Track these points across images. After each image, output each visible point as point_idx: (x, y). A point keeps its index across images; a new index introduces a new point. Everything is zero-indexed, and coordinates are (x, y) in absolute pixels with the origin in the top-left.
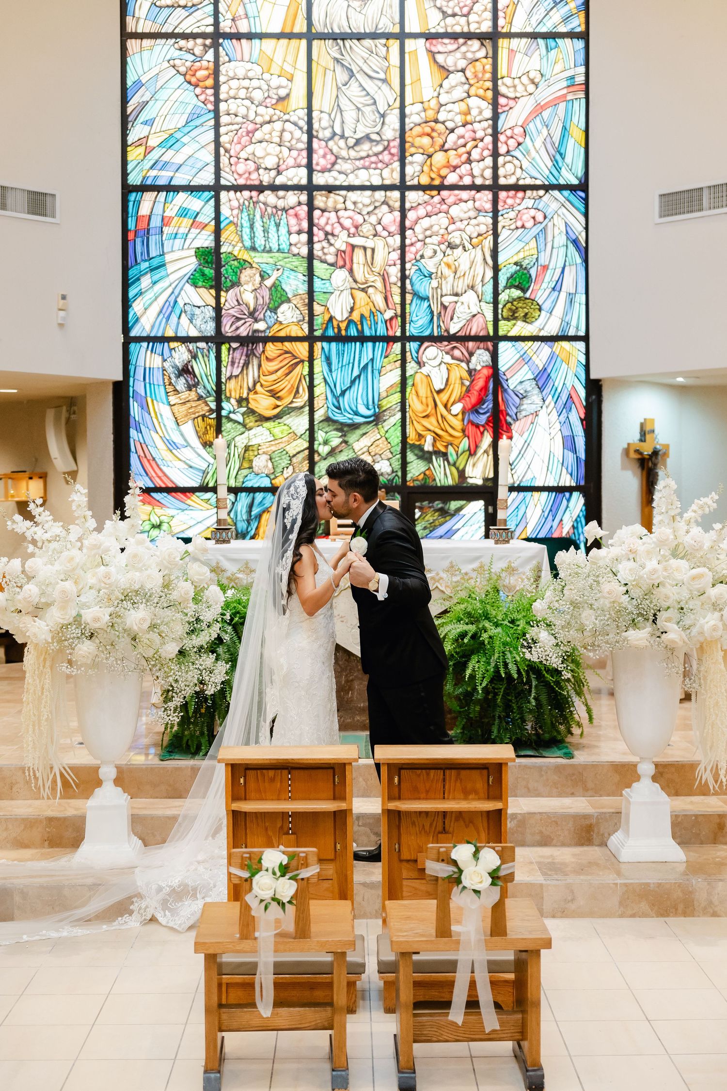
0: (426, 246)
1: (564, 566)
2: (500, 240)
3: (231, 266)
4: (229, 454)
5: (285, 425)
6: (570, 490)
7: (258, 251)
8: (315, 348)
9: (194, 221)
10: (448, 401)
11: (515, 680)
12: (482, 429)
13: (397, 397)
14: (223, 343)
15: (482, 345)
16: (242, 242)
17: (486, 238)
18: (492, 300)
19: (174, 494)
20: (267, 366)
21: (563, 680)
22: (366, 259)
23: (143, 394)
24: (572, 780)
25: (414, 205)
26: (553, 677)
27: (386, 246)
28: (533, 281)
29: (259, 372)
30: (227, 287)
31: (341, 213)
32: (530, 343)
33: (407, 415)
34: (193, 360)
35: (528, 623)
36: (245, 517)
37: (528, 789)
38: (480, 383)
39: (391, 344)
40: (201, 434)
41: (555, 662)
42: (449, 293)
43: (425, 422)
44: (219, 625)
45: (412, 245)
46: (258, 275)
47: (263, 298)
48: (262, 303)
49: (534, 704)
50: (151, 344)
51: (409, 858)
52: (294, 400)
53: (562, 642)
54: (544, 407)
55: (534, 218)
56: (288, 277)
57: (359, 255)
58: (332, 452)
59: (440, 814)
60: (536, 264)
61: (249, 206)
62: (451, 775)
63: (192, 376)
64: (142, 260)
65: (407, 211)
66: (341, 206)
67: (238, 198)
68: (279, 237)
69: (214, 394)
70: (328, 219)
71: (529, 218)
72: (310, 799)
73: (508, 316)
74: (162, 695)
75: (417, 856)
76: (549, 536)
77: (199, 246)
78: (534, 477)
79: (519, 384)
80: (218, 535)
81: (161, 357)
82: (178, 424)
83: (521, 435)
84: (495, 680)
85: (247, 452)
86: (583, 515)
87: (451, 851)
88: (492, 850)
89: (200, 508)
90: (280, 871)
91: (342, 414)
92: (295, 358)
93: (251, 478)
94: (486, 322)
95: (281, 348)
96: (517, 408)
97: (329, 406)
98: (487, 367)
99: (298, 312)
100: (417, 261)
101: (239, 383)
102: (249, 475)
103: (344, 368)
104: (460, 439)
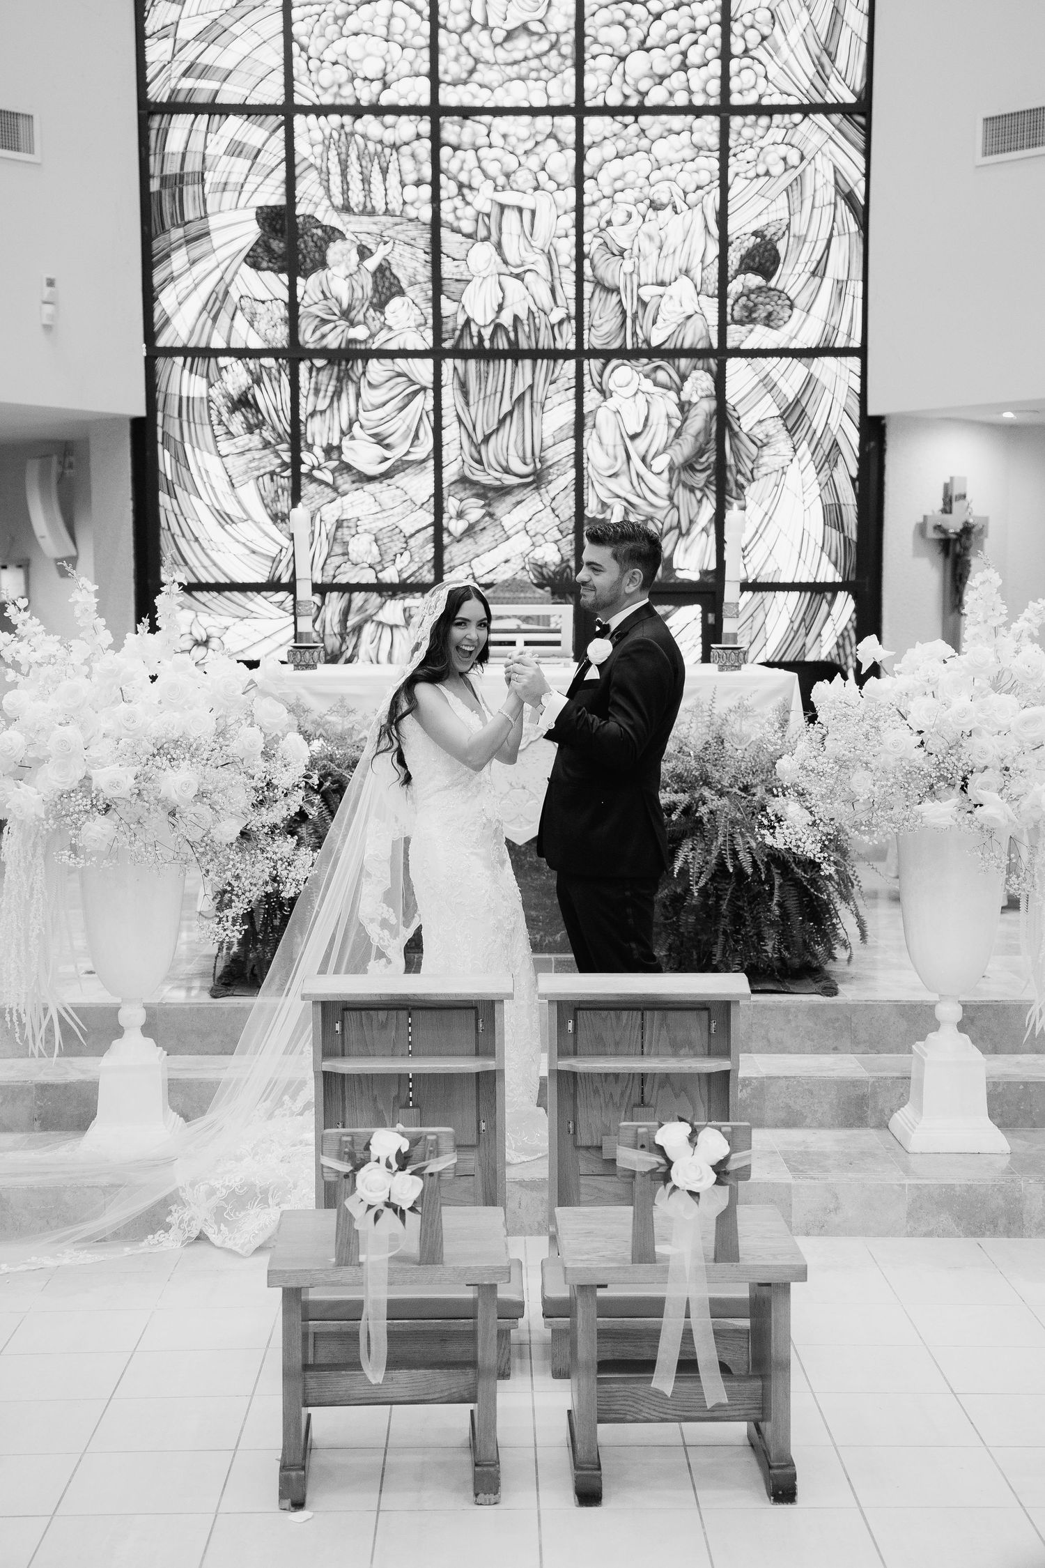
0: (615, 206)
1: (826, 703)
2: (731, 195)
3: (312, 237)
4: (313, 532)
5: (398, 488)
6: (833, 588)
7: (355, 214)
8: (444, 368)
9: (253, 163)
10: (647, 451)
11: (748, 877)
12: (699, 494)
13: (570, 445)
15: (700, 364)
16: (330, 197)
17: (708, 193)
18: (717, 292)
19: (227, 593)
20: (370, 396)
21: (822, 877)
22: (522, 226)
23: (178, 438)
24: (834, 1028)
25: (597, 139)
26: (806, 873)
27: (554, 206)
28: (782, 260)
29: (357, 405)
31: (483, 152)
32: (776, 360)
33: (585, 472)
34: (255, 386)
35: (769, 791)
37: (768, 1041)
38: (697, 424)
39: (560, 361)
40: (268, 501)
41: (811, 849)
42: (650, 282)
43: (613, 484)
44: (302, 793)
45: (594, 203)
46: (354, 251)
47: (362, 288)
48: (360, 296)
49: (777, 913)
50: (189, 360)
51: (589, 1144)
52: (411, 450)
53: (821, 820)
54: (795, 460)
55: (784, 159)
56: (401, 255)
57: (511, 221)
58: (470, 531)
59: (636, 1077)
60: (787, 232)
61: (339, 140)
62: (653, 1017)
63: (254, 411)
64: (173, 225)
65: (586, 149)
66: (482, 141)
67: (322, 126)
68: (386, 190)
69: (289, 440)
70: (463, 162)
71: (778, 159)
72: (440, 1055)
73: (742, 317)
74: (215, 898)
75: (602, 1140)
76: (799, 659)
77: (261, 204)
78: (778, 568)
79: (756, 424)
80: (298, 656)
81: (205, 381)
82: (233, 485)
83: (759, 503)
84: (719, 876)
85: (340, 529)
86: (853, 627)
87: (655, 1132)
88: (717, 1132)
89: (269, 615)
90: (397, 1162)
91: (484, 471)
92: (413, 383)
93: (346, 570)
94: (707, 327)
95: (390, 368)
96: (753, 462)
97: (465, 459)
98: (709, 397)
99: (417, 311)
100: (602, 230)
101: (327, 423)
102: (343, 566)
103: (487, 400)
104: (666, 511)
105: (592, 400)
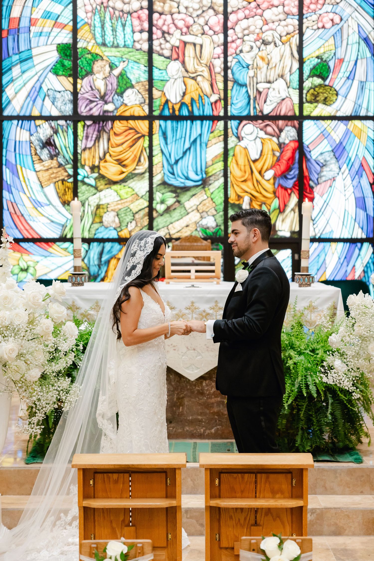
0: (244, 43)
1: (355, 307)
2: (304, 38)
3: (86, 59)
4: (84, 211)
5: (129, 187)
6: (362, 241)
7: (108, 47)
8: (154, 125)
9: (56, 22)
10: (262, 168)
11: (315, 399)
12: (289, 191)
13: (220, 165)
14: (80, 121)
15: (289, 123)
16: (95, 39)
17: (293, 37)
18: (298, 87)
19: (38, 243)
20: (115, 140)
21: (355, 399)
22: (196, 53)
23: (14, 162)
24: (361, 481)
25: (235, 9)
26: (345, 396)
27: (212, 43)
28: (332, 71)
29: (108, 144)
30: (82, 75)
31: (175, 16)
32: (329, 121)
33: (229, 179)
34: (55, 135)
35: (325, 352)
36: (96, 262)
37: (326, 488)
38: (288, 154)
39: (216, 122)
40: (61, 195)
41: (347, 385)
42: (263, 81)
43: (244, 186)
44: (73, 354)
45: (233, 41)
46: (107, 66)
47: (112, 84)
48: (110, 88)
49: (330, 418)
50: (20, 122)
51: (227, 546)
52: (137, 167)
53: (352, 369)
54: (340, 173)
55: (332, 20)
56: (132, 68)
57: (189, 50)
58: (168, 210)
59: (252, 510)
60: (334, 57)
61: (100, 10)
62: (262, 478)
63: (54, 148)
64: (14, 54)
65: (229, 14)
66: (175, 10)
67: (92, 3)
68: (124, 35)
69: (72, 163)
70: (165, 21)
71: (329, 20)
72: (147, 498)
73: (311, 100)
74: (28, 409)
75: (234, 544)
76: (344, 279)
77: (59, 42)
78: (332, 230)
79: (319, 155)
80: (74, 279)
81: (28, 132)
82: (42, 187)
83: (322, 196)
84: (299, 398)
85: (98, 209)
86: (372, 262)
87: (260, 542)
88: (293, 542)
89: (61, 255)
90: (121, 558)
91: (175, 178)
92: (137, 132)
93: (101, 231)
94: (293, 105)
95: (126, 125)
96: (318, 174)
97: (165, 172)
98: (294, 141)
99: (140, 96)
100: (237, 55)
101: (92, 153)
102: (100, 228)
103: (177, 141)
104: (272, 200)
105: (233, 141)
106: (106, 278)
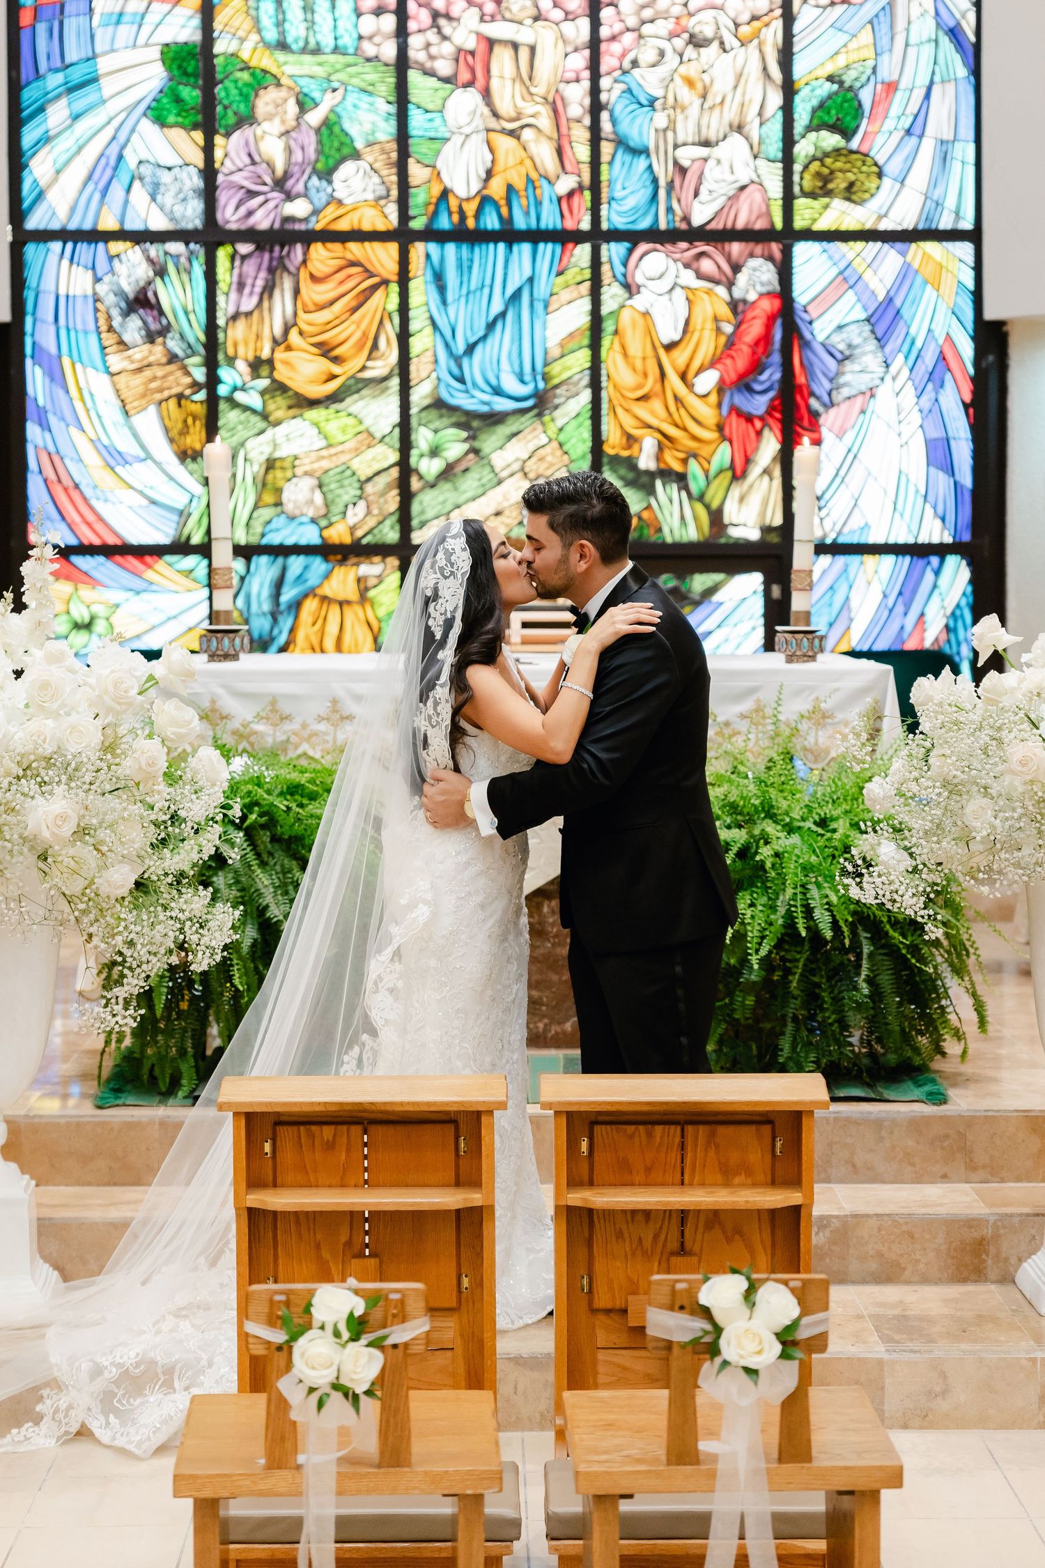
0: (642, 42)
1: (931, 707)
2: (797, 27)
3: (235, 83)
4: (234, 476)
5: (349, 415)
6: (941, 550)
7: (292, 52)
8: (413, 255)
10: (688, 366)
11: (826, 942)
12: (758, 424)
13: (582, 358)
14: (221, 244)
15: (759, 249)
16: (259, 31)
17: (767, 25)
18: (780, 155)
19: (118, 558)
20: (313, 293)
22: (518, 68)
23: (53, 350)
24: (943, 1149)
26: (905, 937)
27: (560, 43)
28: (867, 113)
29: (295, 305)
30: (227, 125)
32: (859, 245)
33: (604, 394)
34: (158, 280)
35: (855, 826)
36: (266, 607)
37: (854, 1166)
38: (755, 329)
39: (570, 246)
40: (174, 433)
41: (911, 905)
42: (690, 140)
43: (641, 411)
44: (218, 829)
45: (613, 38)
46: (292, 102)
47: (303, 148)
48: (300, 160)
49: (866, 991)
50: (69, 245)
51: (609, 1306)
52: (369, 364)
53: (925, 865)
54: (888, 378)
56: (355, 106)
57: (502, 61)
58: (448, 473)
59: (674, 1215)
60: (873, 78)
62: (697, 1135)
63: (155, 312)
64: (50, 70)
68: (335, 20)
69: (202, 351)
72: (407, 1186)
73: (814, 188)
74: (100, 972)
75: (627, 1301)
76: (897, 647)
77: (168, 40)
78: (867, 524)
79: (835, 331)
80: (214, 643)
81: (90, 273)
82: (127, 413)
83: (840, 436)
84: (786, 942)
85: (271, 471)
86: (968, 604)
87: (699, 1288)
88: (782, 1287)
89: (174, 587)
90: (349, 1328)
91: (467, 391)
92: (371, 275)
93: (279, 526)
94: (767, 201)
95: (340, 255)
96: (831, 380)
97: (441, 376)
98: (769, 294)
99: (376, 179)
100: (625, 72)
101: (254, 328)
102: (275, 520)
103: (471, 297)
104: (712, 447)
105: (613, 297)
106: (292, 647)
